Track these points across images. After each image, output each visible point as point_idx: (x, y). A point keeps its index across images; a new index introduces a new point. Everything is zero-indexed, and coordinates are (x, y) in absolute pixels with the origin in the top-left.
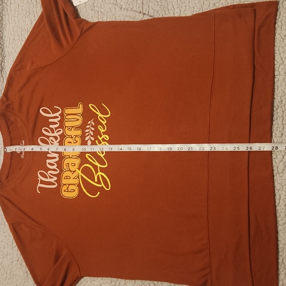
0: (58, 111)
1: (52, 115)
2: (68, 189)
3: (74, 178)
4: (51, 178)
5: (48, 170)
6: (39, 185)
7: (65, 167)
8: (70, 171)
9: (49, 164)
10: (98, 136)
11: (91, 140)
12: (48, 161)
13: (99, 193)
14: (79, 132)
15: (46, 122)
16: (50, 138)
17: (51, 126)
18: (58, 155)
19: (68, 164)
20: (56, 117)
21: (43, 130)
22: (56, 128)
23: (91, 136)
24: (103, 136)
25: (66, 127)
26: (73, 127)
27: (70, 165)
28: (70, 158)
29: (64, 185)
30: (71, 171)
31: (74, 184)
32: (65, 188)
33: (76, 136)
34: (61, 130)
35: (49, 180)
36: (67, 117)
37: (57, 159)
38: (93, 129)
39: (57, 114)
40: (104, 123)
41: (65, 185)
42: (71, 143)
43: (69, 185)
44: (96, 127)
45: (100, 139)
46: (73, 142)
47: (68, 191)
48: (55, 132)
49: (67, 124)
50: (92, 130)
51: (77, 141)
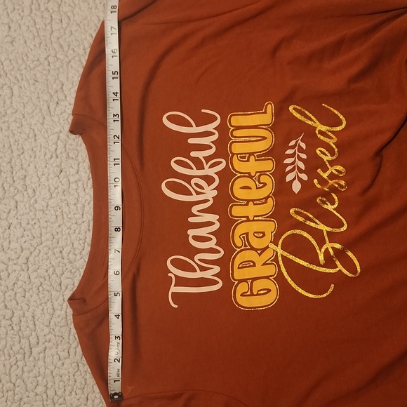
0: (212, 119)
1: (195, 129)
2: (251, 288)
3: (264, 264)
4: (203, 269)
5: (193, 252)
6: (173, 289)
7: (238, 242)
8: (252, 248)
9: (196, 238)
10: (319, 171)
11: (300, 180)
12: (191, 232)
13: (332, 287)
14: (269, 165)
15: (181, 145)
16: (193, 181)
17: (193, 154)
18: (217, 217)
19: (247, 234)
20: (208, 134)
21: (173, 164)
22: (208, 159)
23: (301, 171)
24: (332, 170)
25: (233, 154)
26: (252, 154)
27: (251, 236)
28: (248, 220)
29: (240, 281)
30: (256, 250)
31: (267, 277)
32: (243, 288)
33: (262, 173)
34: (221, 162)
35: (199, 274)
36: (237, 133)
37: (217, 226)
38: (304, 156)
39: (210, 127)
40: (331, 142)
41: (245, 280)
42: (249, 188)
43: (254, 279)
44: (310, 152)
45: (325, 175)
46: (254, 187)
47: (252, 294)
48: (206, 167)
49: (237, 148)
50: (300, 159)
51: (265, 184)
